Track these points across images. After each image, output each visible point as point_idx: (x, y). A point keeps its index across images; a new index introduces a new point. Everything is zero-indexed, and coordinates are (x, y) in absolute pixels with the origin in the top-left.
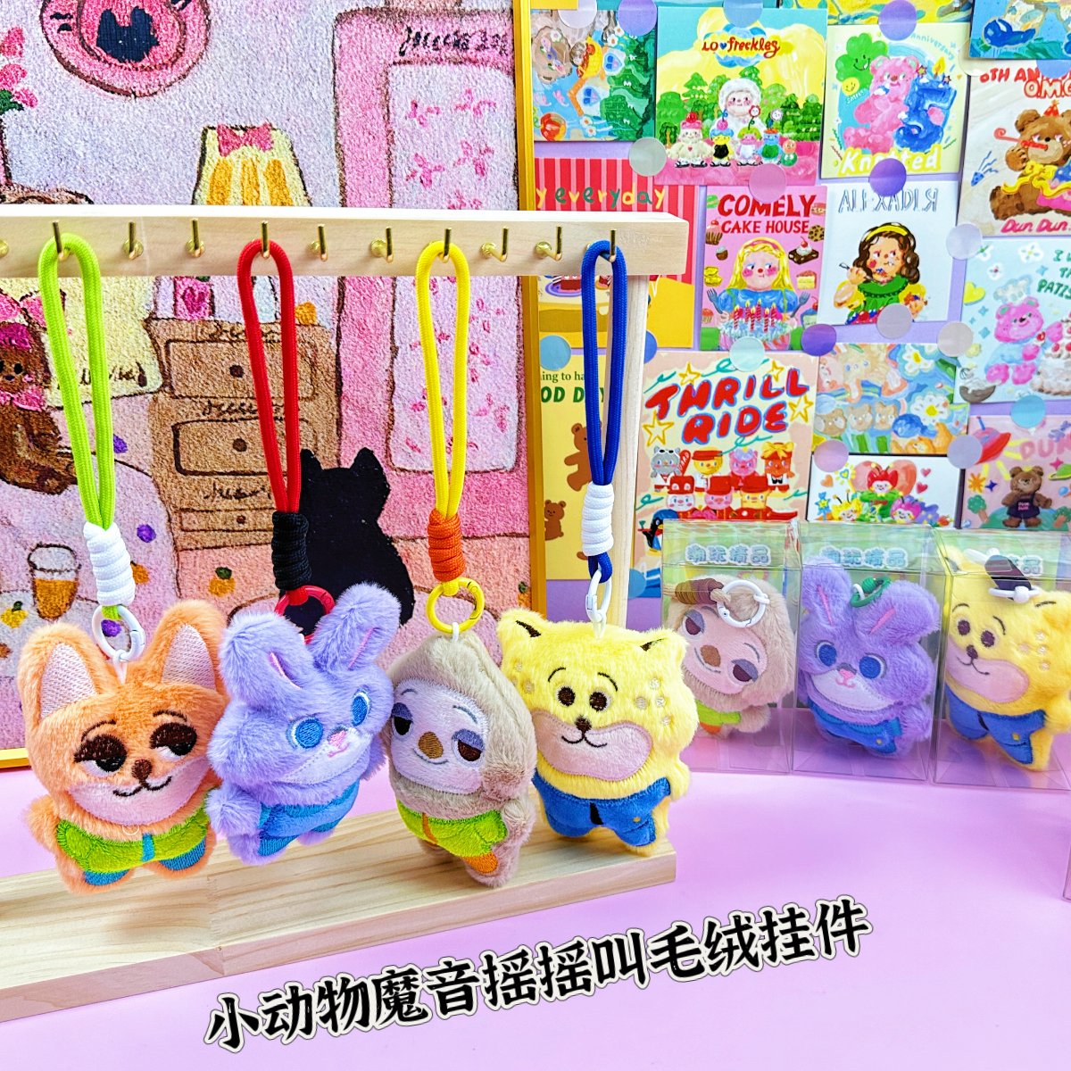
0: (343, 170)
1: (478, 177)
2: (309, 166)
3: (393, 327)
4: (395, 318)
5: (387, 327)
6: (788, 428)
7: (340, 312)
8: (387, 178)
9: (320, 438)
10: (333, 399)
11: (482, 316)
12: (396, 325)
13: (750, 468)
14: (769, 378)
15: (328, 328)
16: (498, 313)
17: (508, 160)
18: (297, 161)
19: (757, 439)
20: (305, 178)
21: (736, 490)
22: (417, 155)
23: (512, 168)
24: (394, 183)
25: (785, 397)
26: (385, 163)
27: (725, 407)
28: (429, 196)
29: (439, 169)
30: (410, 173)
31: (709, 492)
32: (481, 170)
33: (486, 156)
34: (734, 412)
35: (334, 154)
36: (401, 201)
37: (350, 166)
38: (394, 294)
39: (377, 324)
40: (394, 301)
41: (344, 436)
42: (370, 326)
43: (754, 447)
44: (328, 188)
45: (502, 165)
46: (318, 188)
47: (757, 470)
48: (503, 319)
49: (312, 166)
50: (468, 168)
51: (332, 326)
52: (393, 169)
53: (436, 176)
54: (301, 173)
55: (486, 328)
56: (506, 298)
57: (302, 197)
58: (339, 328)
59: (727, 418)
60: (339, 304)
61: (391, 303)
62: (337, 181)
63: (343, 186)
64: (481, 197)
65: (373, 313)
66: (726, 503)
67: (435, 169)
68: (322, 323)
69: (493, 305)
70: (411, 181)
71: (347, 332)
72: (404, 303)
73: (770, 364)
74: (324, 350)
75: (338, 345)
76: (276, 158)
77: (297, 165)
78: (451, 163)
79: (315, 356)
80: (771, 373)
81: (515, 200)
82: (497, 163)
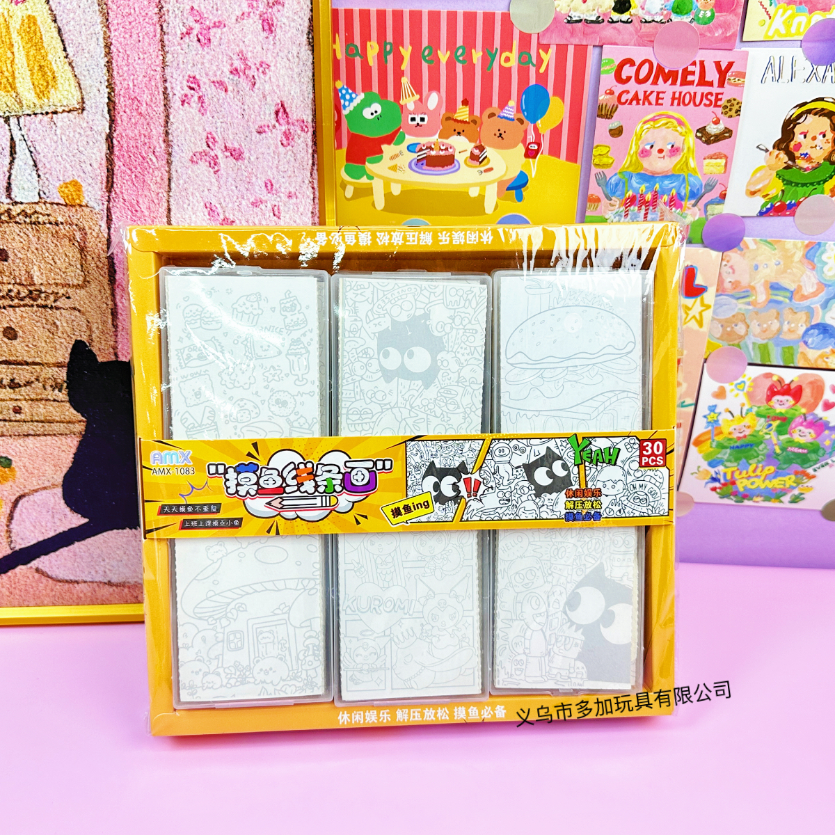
0: (108, 27)
1: (265, 34)
2: (68, 23)
3: (169, 210)
4: (171, 199)
5: (163, 210)
7: (110, 192)
8: (158, 36)
9: (94, 329)
10: (107, 288)
11: (271, 200)
12: (173, 207)
15: (97, 209)
16: (290, 196)
17: (301, 14)
18: (55, 16)
20: (65, 36)
22: (192, 8)
23: (307, 24)
24: (166, 42)
26: (156, 18)
28: (208, 57)
29: (218, 25)
30: (185, 30)
32: (269, 26)
33: (275, 9)
35: (97, 8)
36: (175, 64)
37: (115, 22)
38: (169, 172)
39: (152, 205)
40: (170, 180)
41: (120, 328)
42: (143, 207)
44: (91, 48)
45: (294, 20)
46: (80, 49)
48: (296, 204)
49: (72, 23)
50: (254, 24)
51: (101, 207)
52: (165, 25)
53: (215, 34)
54: (59, 30)
55: (276, 213)
56: (299, 180)
57: (62, 58)
58: (109, 209)
60: (108, 182)
61: (167, 183)
62: (101, 40)
63: (108, 46)
64: (269, 59)
65: (146, 193)
67: (215, 26)
68: (91, 204)
69: (284, 186)
70: (187, 39)
71: (118, 214)
72: (181, 182)
74: (94, 234)
75: (109, 228)
76: (30, 12)
77: (55, 21)
78: (234, 18)
79: (84, 239)
81: (309, 63)
82: (288, 18)
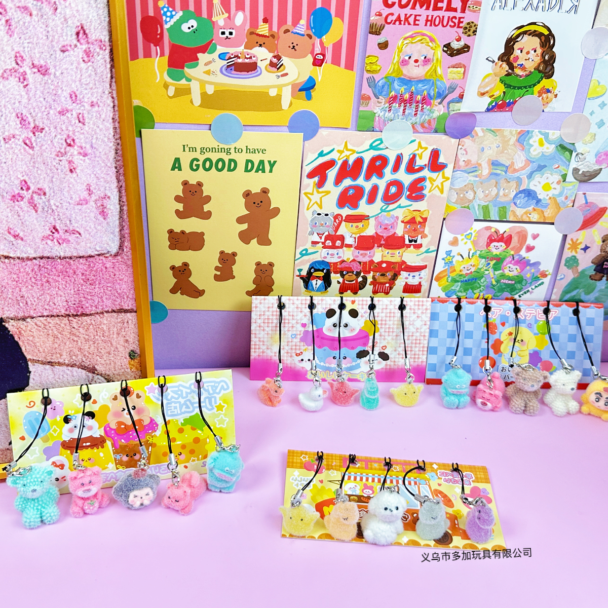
6: (426, 199)
11: (76, 108)
13: (391, 230)
14: (414, 156)
16: (92, 105)
19: (399, 207)
21: (378, 247)
25: (426, 173)
27: (374, 180)
31: (356, 248)
34: (382, 184)
43: (395, 213)
47: (397, 232)
48: (98, 112)
55: (81, 121)
56: (100, 91)
59: (375, 189)
66: (369, 257)
69: (87, 97)
73: (415, 144)
80: (416, 152)
